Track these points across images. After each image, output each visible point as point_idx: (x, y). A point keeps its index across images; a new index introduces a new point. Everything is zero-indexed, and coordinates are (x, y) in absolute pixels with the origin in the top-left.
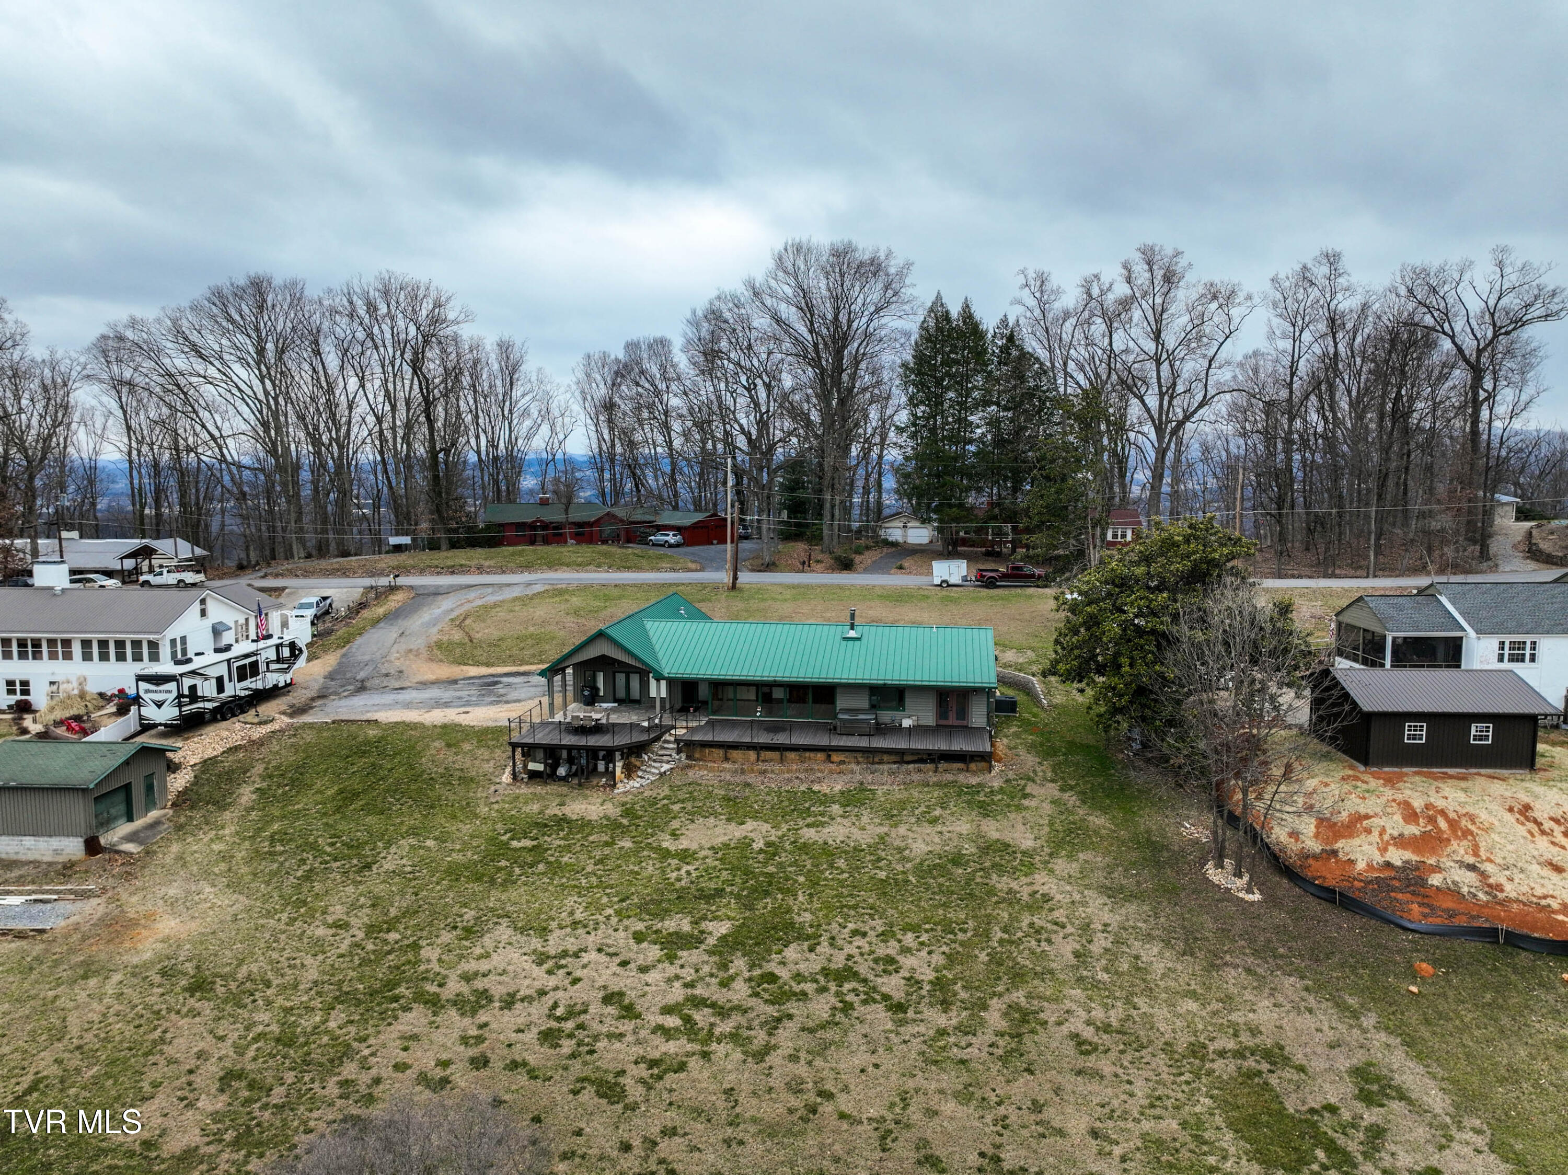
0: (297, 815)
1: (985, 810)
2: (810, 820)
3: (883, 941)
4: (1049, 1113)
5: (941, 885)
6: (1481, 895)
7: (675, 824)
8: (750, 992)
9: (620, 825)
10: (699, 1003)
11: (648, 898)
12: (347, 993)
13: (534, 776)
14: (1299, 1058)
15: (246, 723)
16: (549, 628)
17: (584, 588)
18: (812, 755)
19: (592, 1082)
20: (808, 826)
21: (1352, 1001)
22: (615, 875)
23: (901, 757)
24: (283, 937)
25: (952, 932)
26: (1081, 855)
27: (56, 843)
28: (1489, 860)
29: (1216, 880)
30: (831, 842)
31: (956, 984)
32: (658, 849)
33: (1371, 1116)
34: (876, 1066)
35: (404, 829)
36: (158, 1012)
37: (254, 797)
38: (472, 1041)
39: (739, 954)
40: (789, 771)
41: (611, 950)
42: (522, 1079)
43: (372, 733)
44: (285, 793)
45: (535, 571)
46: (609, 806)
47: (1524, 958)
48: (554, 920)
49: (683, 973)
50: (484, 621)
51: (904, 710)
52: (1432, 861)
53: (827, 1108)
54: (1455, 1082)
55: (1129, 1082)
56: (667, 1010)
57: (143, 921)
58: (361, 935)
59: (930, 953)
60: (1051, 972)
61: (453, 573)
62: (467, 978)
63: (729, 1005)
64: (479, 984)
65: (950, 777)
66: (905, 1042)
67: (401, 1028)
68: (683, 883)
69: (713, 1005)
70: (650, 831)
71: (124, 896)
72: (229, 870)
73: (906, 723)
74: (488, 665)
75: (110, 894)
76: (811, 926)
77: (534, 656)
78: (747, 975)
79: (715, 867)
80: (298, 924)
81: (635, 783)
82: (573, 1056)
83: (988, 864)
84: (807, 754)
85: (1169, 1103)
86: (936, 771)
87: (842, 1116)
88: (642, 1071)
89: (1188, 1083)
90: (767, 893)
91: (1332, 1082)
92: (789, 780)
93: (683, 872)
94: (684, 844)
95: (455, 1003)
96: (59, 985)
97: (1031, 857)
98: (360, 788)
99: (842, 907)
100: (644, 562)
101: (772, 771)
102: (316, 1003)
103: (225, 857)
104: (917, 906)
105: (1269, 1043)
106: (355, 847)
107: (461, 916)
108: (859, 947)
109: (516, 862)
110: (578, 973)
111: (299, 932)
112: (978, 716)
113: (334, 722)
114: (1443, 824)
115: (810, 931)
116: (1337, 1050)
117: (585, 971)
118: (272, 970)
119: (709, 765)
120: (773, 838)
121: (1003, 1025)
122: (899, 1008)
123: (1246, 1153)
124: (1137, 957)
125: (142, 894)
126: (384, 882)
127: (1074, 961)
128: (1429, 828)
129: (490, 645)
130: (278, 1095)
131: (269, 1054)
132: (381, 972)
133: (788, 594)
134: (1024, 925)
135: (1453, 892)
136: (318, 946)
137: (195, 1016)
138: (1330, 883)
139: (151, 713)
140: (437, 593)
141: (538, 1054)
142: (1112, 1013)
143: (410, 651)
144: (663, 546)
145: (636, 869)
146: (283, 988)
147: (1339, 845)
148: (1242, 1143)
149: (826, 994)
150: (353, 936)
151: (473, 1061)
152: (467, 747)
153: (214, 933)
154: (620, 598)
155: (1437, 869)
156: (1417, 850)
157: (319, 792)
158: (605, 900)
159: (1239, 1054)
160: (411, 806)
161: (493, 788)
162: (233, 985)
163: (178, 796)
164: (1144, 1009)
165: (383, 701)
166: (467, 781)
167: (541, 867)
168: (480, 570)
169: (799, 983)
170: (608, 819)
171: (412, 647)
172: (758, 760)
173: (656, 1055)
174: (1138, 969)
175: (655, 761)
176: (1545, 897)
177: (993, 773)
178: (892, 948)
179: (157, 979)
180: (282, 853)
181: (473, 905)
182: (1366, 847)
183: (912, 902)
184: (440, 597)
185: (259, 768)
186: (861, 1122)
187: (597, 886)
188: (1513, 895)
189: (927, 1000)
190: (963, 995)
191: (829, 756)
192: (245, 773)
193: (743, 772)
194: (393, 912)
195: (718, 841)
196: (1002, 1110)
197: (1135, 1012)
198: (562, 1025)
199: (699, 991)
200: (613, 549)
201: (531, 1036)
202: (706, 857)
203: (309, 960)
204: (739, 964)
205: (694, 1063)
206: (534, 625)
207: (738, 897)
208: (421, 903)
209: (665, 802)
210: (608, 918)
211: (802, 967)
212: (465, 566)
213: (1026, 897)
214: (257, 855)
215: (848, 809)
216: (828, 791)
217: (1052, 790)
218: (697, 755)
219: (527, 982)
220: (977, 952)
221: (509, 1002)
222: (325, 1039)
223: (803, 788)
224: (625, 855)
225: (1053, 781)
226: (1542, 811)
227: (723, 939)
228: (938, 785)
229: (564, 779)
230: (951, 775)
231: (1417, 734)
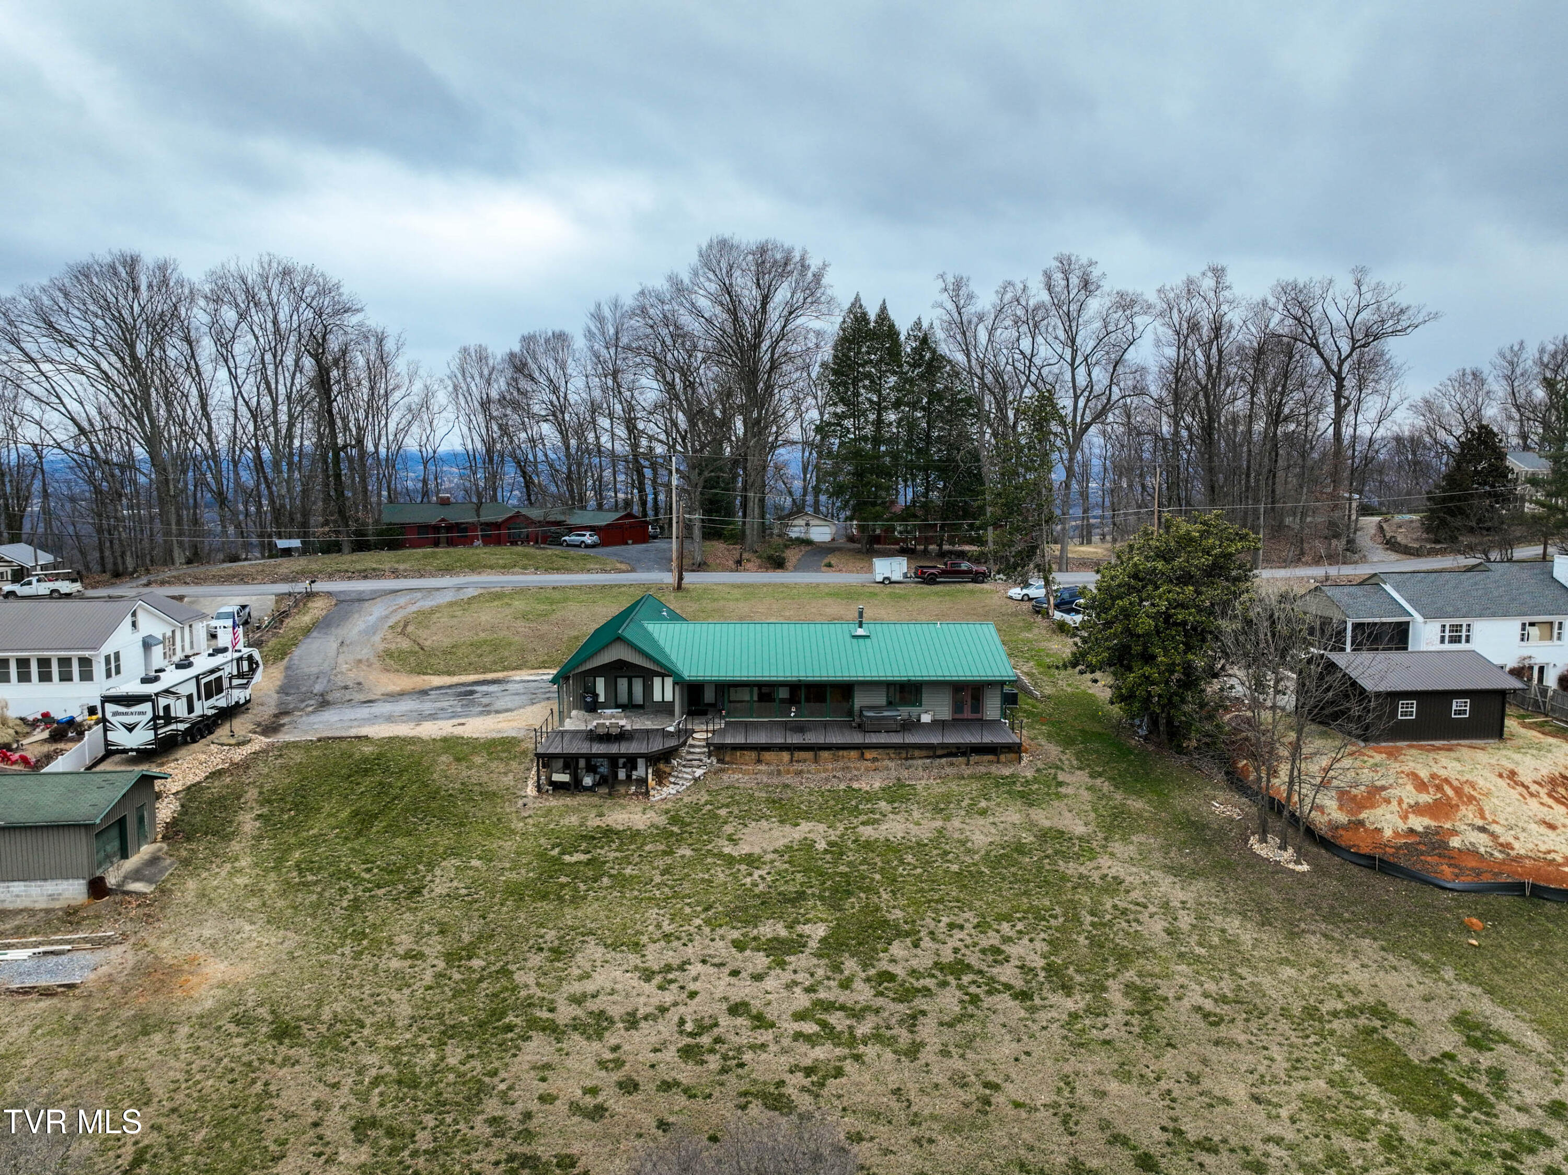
0: (316, 840)
1: (1028, 799)
2: (863, 818)
3: (981, 932)
4: (1206, 1084)
5: (1014, 875)
6: (1496, 854)
7: (728, 829)
8: (873, 992)
9: (672, 834)
10: (829, 1007)
11: (732, 906)
12: (453, 1027)
13: (558, 787)
14: (1403, 1013)
15: (222, 745)
16: (501, 634)
17: (520, 592)
18: (845, 753)
19: (756, 1096)
20: (863, 823)
21: (1426, 957)
22: (686, 885)
23: (933, 752)
24: (355, 972)
25: (1044, 919)
26: (1134, 838)
27: (51, 887)
28: (1495, 822)
29: (1263, 853)
30: (892, 839)
31: (1067, 968)
32: (720, 855)
33: (1486, 1060)
34: (1028, 1054)
35: (441, 850)
36: (249, 1064)
37: (258, 824)
38: (611, 1065)
39: (847, 955)
40: (825, 771)
41: (716, 960)
42: (681, 1100)
43: (367, 749)
44: (291, 819)
45: (457, 574)
46: (651, 814)
47: (1550, 908)
48: (642, 934)
49: (800, 977)
50: (427, 627)
51: (921, 705)
52: (1448, 825)
53: (999, 1099)
54: (1542, 1023)
55: (1266, 1048)
56: (800, 1016)
57: (186, 967)
58: (441, 965)
59: (1031, 940)
60: (1151, 950)
61: (365, 577)
62: (577, 1000)
63: (858, 1007)
64: (593, 1005)
65: (983, 769)
66: (1044, 1028)
67: (529, 1058)
68: (761, 887)
69: (842, 1008)
70: (705, 837)
71: (152, 941)
72: (264, 904)
73: (926, 718)
74: (449, 673)
75: (133, 940)
76: (906, 922)
77: (495, 663)
78: (863, 975)
79: (786, 871)
80: (366, 958)
81: (669, 790)
82: (724, 1070)
83: (1050, 851)
84: (841, 753)
85: (1308, 1064)
86: (967, 764)
87: (1017, 1105)
88: (799, 1079)
89: (1317, 1044)
90: (849, 893)
91: (1440, 1032)
92: (827, 780)
93: (756, 876)
94: (744, 849)
95: (575, 1028)
96: (119, 1044)
97: (1088, 842)
98: (375, 809)
99: (929, 901)
100: (570, 564)
101: (809, 772)
102: (423, 1039)
103: (254, 891)
104: (1000, 896)
105: (1372, 1001)
106: (395, 871)
107: (542, 937)
108: (961, 940)
109: (576, 878)
110: (692, 987)
111: (371, 966)
112: (992, 708)
113: (319, 740)
114: (1450, 792)
115: (907, 927)
116: (1433, 1002)
117: (698, 984)
118: (358, 1009)
119: (744, 767)
120: (833, 838)
121: (1128, 1004)
122: (1023, 996)
123: (1397, 1104)
124: (1223, 931)
125: (172, 937)
126: (442, 907)
127: (1168, 939)
128: (1439, 796)
129: (444, 653)
130: (424, 1140)
131: (397, 1098)
132: (480, 1001)
133: (736, 593)
134: (1108, 906)
135: (1472, 852)
136: (400, 981)
137: (293, 1065)
138: (1365, 850)
139: (120, 737)
140: (361, 599)
141: (686, 1073)
142: (1222, 984)
143: (360, 661)
144: (579, 546)
145: (706, 876)
146: (379, 1028)
147: (1363, 816)
148: (1388, 1095)
149: (948, 988)
150: (434, 966)
151: (620, 1085)
152: (478, 760)
153: (274, 973)
154: (566, 600)
155: (1454, 832)
156: (1434, 817)
157: (329, 815)
158: (688, 910)
159: (1350, 1013)
160: (438, 826)
161: (520, 803)
162: (323, 1029)
163: (167, 828)
164: (1250, 978)
165: (358, 716)
166: (490, 796)
167: (606, 881)
168: (396, 574)
169: (918, 979)
170: (657, 828)
171: (360, 657)
172: (791, 761)
173: (808, 1062)
174: (1230, 942)
175: (684, 766)
176: (1549, 852)
177: (1023, 764)
178: (992, 939)
179: (232, 1028)
180: (316, 883)
181: (551, 925)
182: (1388, 816)
183: (994, 892)
184: (367, 604)
185: (252, 794)
186: (1037, 1110)
187: (673, 897)
188: (1522, 852)
189: (1047, 986)
190: (1079, 978)
191: (863, 754)
192: (238, 798)
193: (779, 773)
194: (466, 938)
195: (780, 844)
196: (1163, 1085)
197: (1243, 983)
198: (698, 1040)
199: (822, 995)
200: (530, 550)
201: (670, 1054)
202: (772, 862)
203: (395, 996)
204: (850, 965)
205: (849, 1066)
206: (483, 631)
207: (822, 898)
208: (493, 926)
209: (709, 807)
210: (699, 928)
211: (914, 963)
212: (378, 570)
213: (1098, 881)
214: (288, 888)
215: (896, 805)
216: (868, 788)
217: (1082, 777)
218: (727, 759)
219: (642, 1000)
220: (1075, 937)
221: (632, 1021)
222: (451, 1077)
223: (842, 786)
224: (688, 863)
225: (1080, 769)
226: (1525, 775)
227: (823, 940)
228: (971, 777)
229: (591, 789)
230: (983, 766)
231: (1408, 711)
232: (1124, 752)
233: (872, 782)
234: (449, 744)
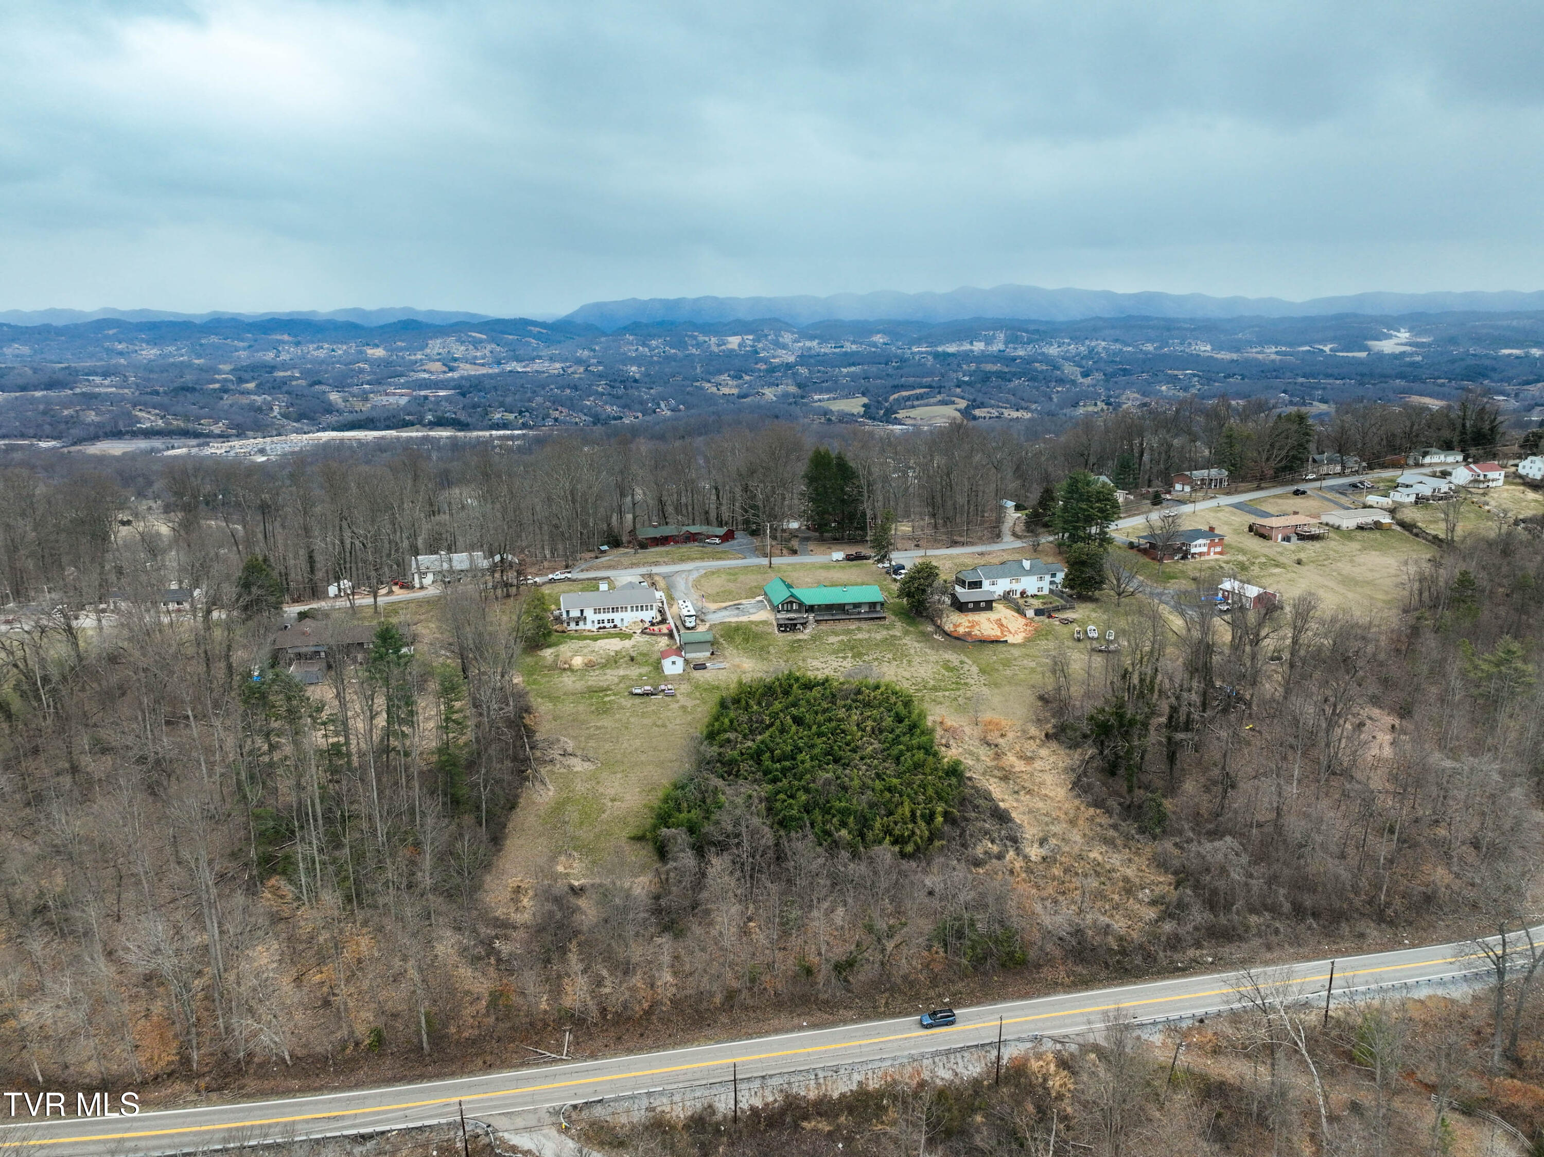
1: (888, 629)
2: (853, 633)
5: (886, 643)
6: (980, 635)
7: (825, 637)
9: (813, 639)
13: (782, 630)
16: (728, 588)
17: (718, 570)
20: (853, 635)
23: (866, 619)
25: (892, 650)
26: (910, 635)
28: (982, 628)
29: (936, 637)
32: (825, 642)
40: (842, 624)
43: (734, 625)
46: (808, 635)
51: (861, 608)
57: (740, 665)
68: (836, 647)
70: (820, 639)
73: (863, 611)
74: (727, 601)
75: (726, 661)
79: (840, 644)
81: (809, 630)
83: (893, 638)
84: (845, 620)
86: (874, 622)
90: (855, 648)
92: (843, 626)
94: (829, 641)
97: (901, 636)
99: (870, 648)
100: (722, 554)
101: (838, 625)
112: (878, 608)
114: (975, 622)
119: (823, 624)
120: (848, 638)
128: (973, 623)
129: (717, 594)
133: (789, 568)
134: (904, 647)
135: (976, 635)
138: (956, 635)
139: (688, 624)
143: (696, 598)
144: (718, 545)
147: (957, 628)
152: (760, 626)
154: (736, 574)
155: (974, 631)
156: (970, 628)
161: (777, 634)
166: (769, 633)
170: (810, 637)
172: (833, 623)
175: (809, 625)
177: (886, 621)
182: (962, 628)
183: (882, 646)
184: (674, 577)
188: (985, 635)
193: (831, 626)
195: (837, 640)
200: (701, 548)
202: (836, 643)
209: (819, 633)
213: (902, 643)
215: (859, 631)
217: (899, 623)
218: (819, 623)
223: (847, 627)
224: (819, 644)
225: (899, 621)
226: (991, 618)
228: (876, 624)
229: (790, 631)
230: (878, 622)
231: (971, 606)
232: (909, 617)
233: (853, 627)
234: (752, 622)
